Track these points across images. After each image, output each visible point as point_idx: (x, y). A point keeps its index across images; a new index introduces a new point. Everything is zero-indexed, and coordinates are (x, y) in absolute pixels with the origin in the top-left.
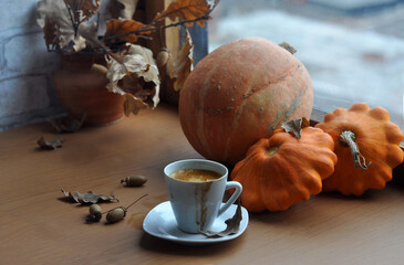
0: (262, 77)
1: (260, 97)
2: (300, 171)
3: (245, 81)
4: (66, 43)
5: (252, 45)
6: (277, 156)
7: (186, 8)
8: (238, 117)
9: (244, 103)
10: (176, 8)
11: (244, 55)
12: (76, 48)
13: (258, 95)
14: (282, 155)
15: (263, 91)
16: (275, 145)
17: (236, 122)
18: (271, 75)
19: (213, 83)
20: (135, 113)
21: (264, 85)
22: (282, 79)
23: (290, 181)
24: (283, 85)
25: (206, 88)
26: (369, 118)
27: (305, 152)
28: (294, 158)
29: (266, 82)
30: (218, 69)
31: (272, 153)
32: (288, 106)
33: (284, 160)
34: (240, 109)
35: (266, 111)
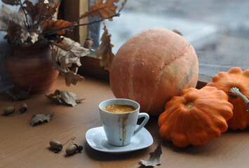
0: (170, 54)
1: (170, 69)
2: (213, 118)
3: (160, 59)
4: (25, 39)
5: (159, 33)
6: (195, 108)
7: (101, 9)
8: (158, 83)
9: (161, 73)
10: (94, 9)
11: (155, 40)
12: (33, 41)
13: (169, 67)
14: (198, 107)
15: (172, 64)
16: (190, 101)
17: (156, 87)
18: (176, 53)
19: (138, 61)
20: (75, 84)
21: (173, 60)
22: (182, 55)
23: (207, 125)
24: (183, 59)
25: (133, 65)
26: (245, 77)
27: (212, 105)
28: (207, 109)
29: (173, 58)
30: (140, 51)
31: (189, 106)
32: (188, 73)
33: (200, 111)
34: (159, 77)
35: (176, 78)
